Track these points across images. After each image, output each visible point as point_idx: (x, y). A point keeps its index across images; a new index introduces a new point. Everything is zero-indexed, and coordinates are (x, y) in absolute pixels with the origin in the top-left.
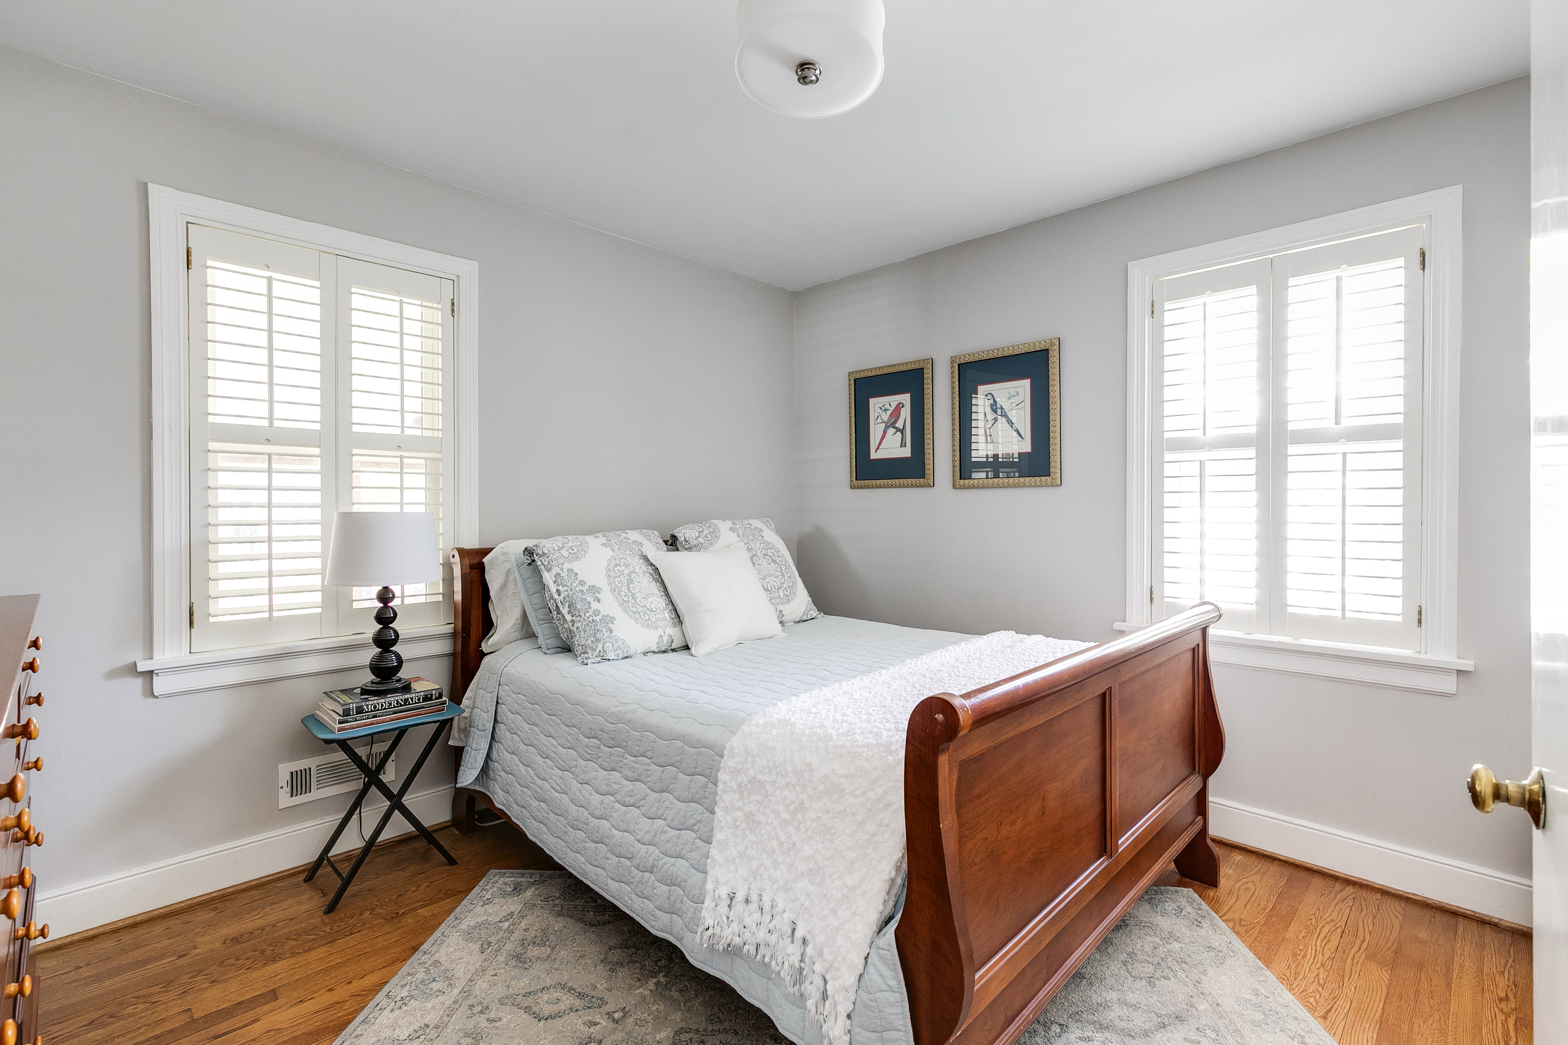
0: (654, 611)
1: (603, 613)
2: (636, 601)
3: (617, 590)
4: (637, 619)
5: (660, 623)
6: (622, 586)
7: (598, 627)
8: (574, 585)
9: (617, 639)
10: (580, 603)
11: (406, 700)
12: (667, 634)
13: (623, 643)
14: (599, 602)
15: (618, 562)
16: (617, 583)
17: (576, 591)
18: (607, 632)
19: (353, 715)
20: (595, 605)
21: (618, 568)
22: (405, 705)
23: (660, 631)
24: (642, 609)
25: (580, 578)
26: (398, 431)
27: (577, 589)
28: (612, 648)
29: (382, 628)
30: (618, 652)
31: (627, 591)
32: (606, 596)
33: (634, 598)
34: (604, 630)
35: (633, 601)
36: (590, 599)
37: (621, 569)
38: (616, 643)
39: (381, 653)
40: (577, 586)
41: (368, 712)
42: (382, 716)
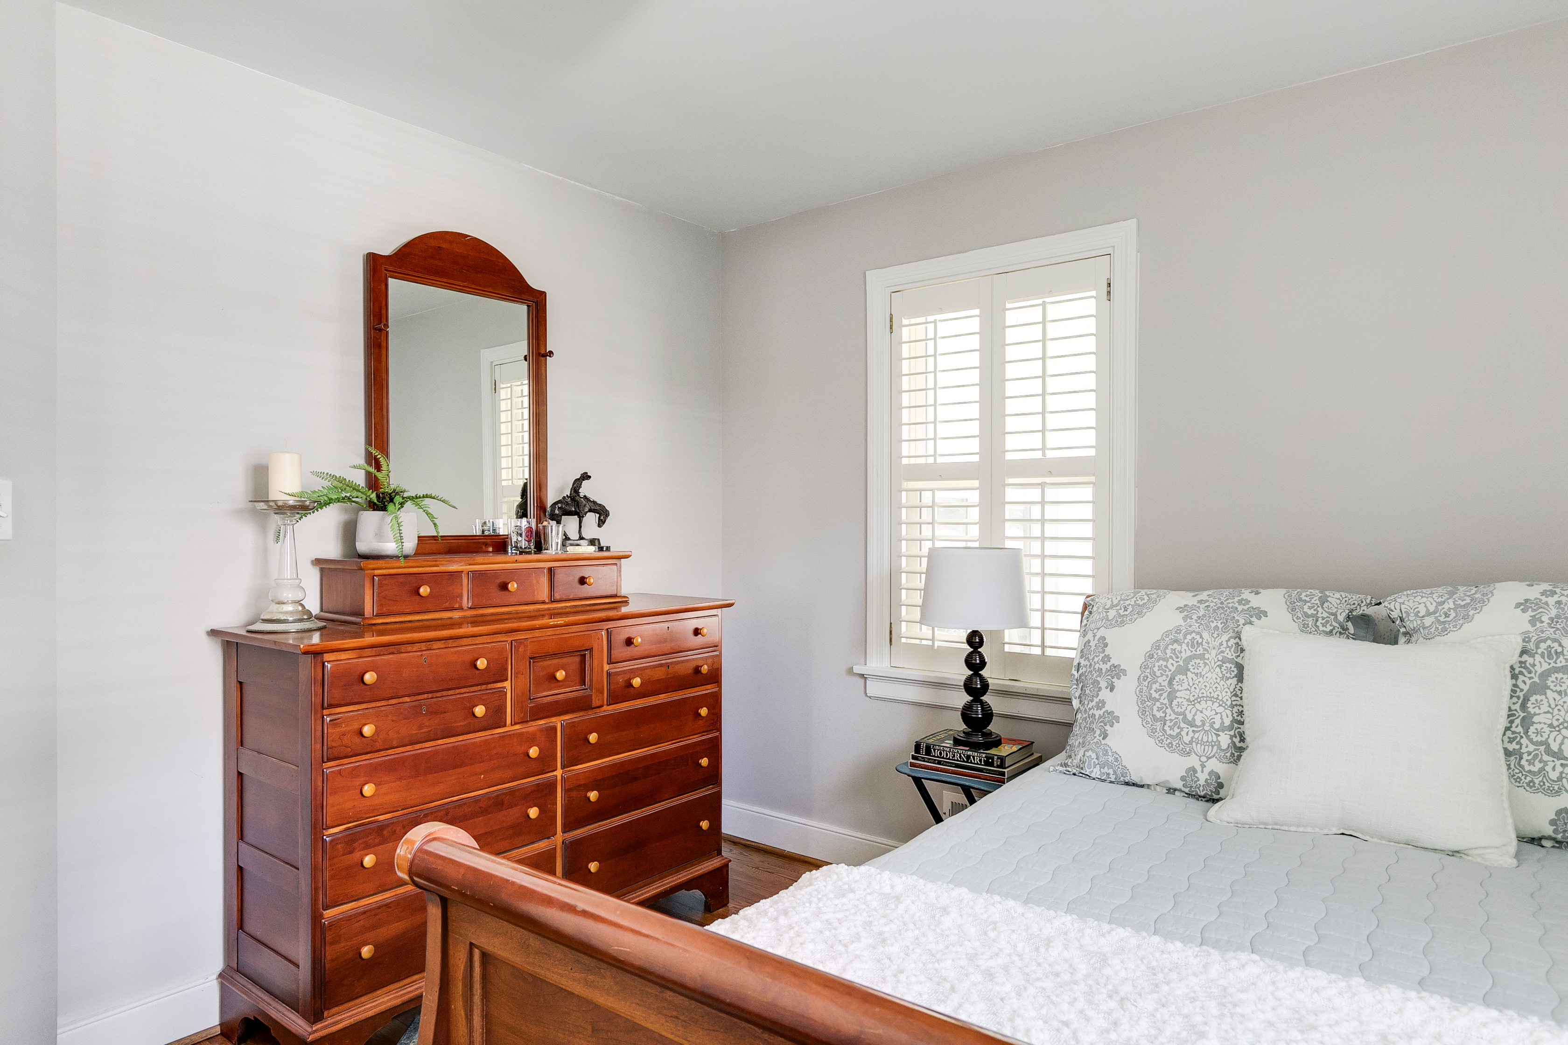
0: (1197, 726)
1: (1108, 707)
2: (1171, 702)
3: (1149, 680)
4: (1154, 731)
5: (1199, 749)
6: (1162, 675)
7: (1094, 727)
8: (1096, 659)
9: (1107, 751)
10: (1092, 686)
11: (968, 757)
12: (1207, 770)
13: (1116, 760)
14: (1112, 690)
15: (1181, 636)
16: (1156, 669)
17: (1094, 669)
18: (1100, 736)
19: (923, 754)
20: (1104, 694)
21: (1175, 646)
22: (967, 762)
23: (1193, 761)
24: (1173, 716)
25: (1108, 651)
26: (1038, 455)
27: (1097, 666)
28: (1097, 762)
29: (972, 674)
30: (1106, 770)
31: (1166, 683)
32: (1127, 686)
33: (1171, 697)
34: (1098, 732)
35: (1166, 701)
36: (1103, 684)
37: (1179, 648)
38: (1105, 755)
39: (972, 701)
40: (1098, 662)
41: (934, 756)
42: (945, 765)
